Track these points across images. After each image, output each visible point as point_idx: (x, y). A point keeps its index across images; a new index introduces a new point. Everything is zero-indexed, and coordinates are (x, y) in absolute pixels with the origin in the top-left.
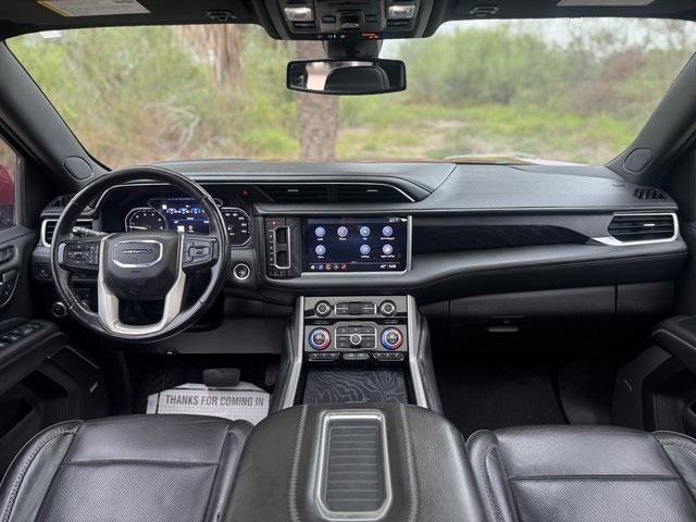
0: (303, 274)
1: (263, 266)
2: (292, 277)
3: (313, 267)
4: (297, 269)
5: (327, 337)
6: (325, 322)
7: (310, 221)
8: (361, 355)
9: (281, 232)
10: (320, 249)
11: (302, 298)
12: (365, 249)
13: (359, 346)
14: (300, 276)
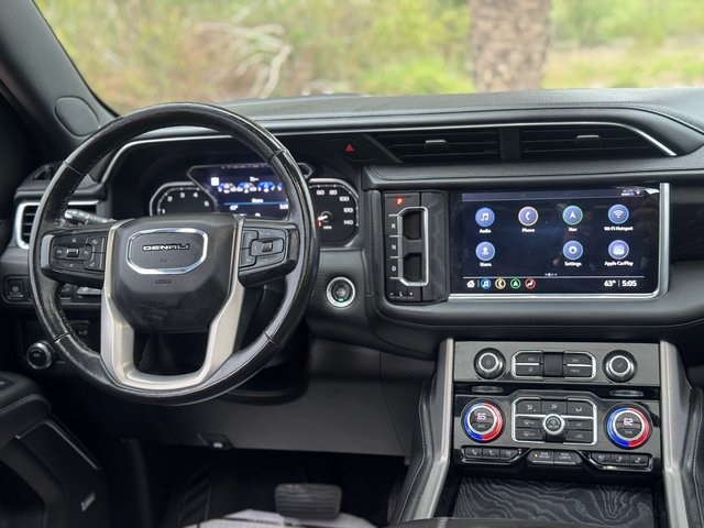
0: (453, 297)
1: (379, 281)
2: (431, 302)
3: (471, 284)
4: (440, 287)
5: (497, 418)
6: (494, 390)
7: (467, 198)
8: (565, 456)
9: (412, 217)
10: (485, 251)
11: (450, 342)
12: (572, 249)
13: (560, 439)
14: (446, 301)
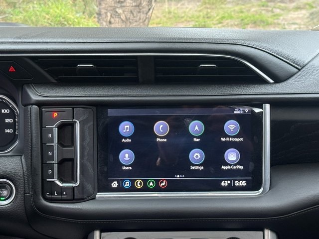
0: (99, 195)
1: (37, 182)
2: (82, 199)
3: (115, 185)
4: (89, 187)
7: (111, 112)
9: (66, 129)
10: (126, 156)
11: (98, 234)
12: (196, 155)
14: (94, 199)
